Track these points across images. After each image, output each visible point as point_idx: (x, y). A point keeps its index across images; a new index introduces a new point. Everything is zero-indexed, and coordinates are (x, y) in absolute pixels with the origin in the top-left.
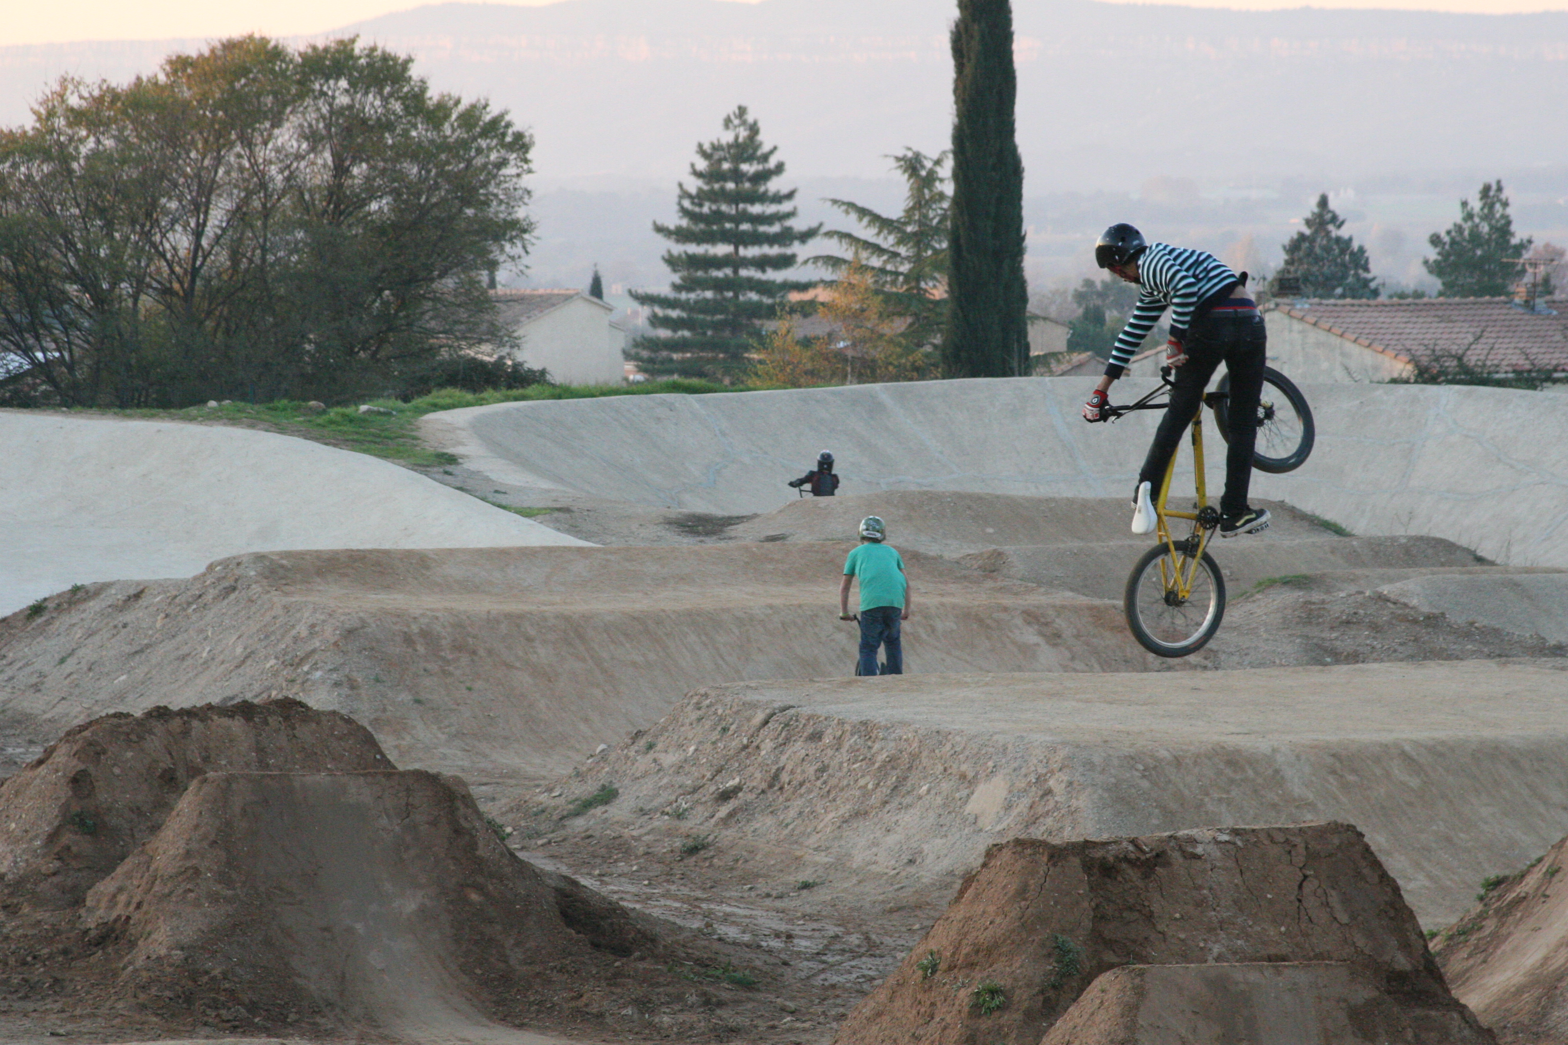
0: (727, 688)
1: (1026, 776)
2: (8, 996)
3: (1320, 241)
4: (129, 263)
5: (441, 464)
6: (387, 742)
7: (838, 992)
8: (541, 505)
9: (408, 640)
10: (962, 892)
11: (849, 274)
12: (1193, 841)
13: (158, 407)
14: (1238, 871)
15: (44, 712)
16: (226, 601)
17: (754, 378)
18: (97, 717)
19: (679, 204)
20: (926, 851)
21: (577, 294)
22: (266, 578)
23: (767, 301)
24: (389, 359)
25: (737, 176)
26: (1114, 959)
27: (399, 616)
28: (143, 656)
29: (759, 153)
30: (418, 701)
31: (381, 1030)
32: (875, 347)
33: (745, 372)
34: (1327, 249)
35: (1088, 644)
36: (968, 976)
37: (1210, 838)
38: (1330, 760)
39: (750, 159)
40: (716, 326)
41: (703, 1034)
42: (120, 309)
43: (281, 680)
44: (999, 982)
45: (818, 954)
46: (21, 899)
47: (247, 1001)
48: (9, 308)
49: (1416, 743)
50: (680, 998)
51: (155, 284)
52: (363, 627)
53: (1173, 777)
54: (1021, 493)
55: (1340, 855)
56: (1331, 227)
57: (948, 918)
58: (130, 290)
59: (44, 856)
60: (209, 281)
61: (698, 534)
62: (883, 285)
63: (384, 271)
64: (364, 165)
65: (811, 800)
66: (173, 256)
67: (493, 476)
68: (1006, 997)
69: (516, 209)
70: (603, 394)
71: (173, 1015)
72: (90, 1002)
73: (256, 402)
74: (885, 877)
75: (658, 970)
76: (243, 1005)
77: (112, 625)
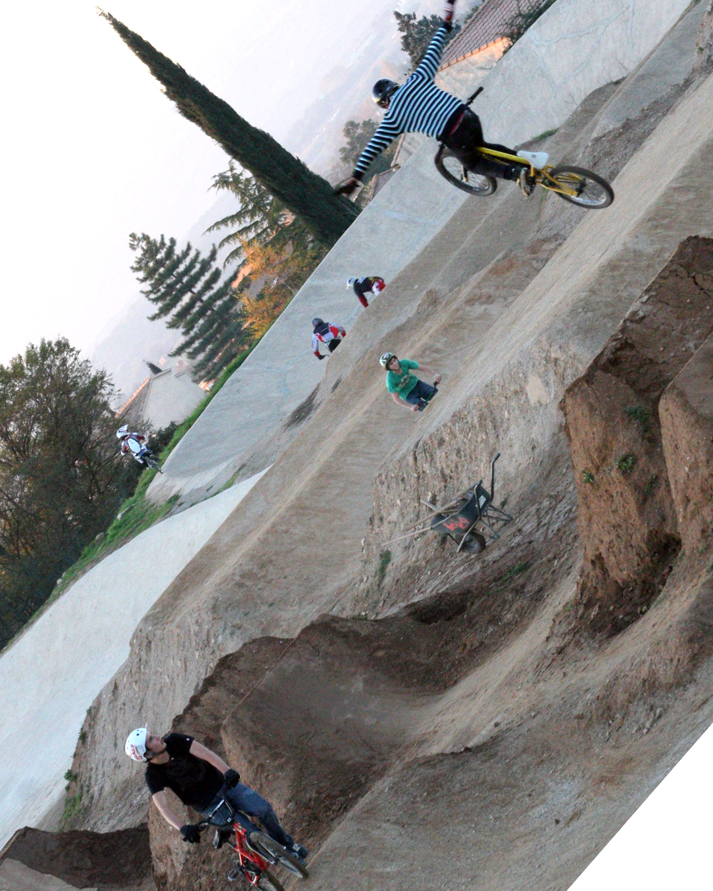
0: (385, 463)
1: (540, 364)
3: (414, 31)
5: (174, 504)
6: (277, 633)
7: (563, 530)
8: (231, 475)
9: (240, 585)
10: (568, 435)
11: (247, 252)
12: (635, 313)
14: (665, 305)
15: (131, 772)
16: (152, 651)
17: (257, 333)
19: (150, 299)
20: (535, 438)
21: (150, 380)
22: (157, 624)
23: (226, 298)
24: (106, 487)
25: (160, 263)
26: (656, 394)
27: (226, 580)
28: (145, 708)
29: (158, 245)
30: (271, 605)
31: (403, 746)
32: (289, 268)
33: (250, 335)
34: (420, 32)
35: (505, 287)
36: (608, 466)
37: (640, 305)
38: (650, 224)
39: (157, 251)
40: (219, 330)
41: (529, 605)
43: (208, 657)
44: (623, 452)
45: (538, 524)
47: (339, 793)
49: (676, 179)
50: (505, 602)
52: (217, 600)
53: (597, 300)
54: (411, 259)
55: (697, 254)
56: (412, 22)
57: (574, 452)
61: (304, 417)
62: (265, 241)
63: (66, 455)
64: (12, 423)
65: (467, 469)
67: (199, 486)
68: (631, 456)
69: (89, 373)
70: (205, 405)
71: (316, 830)
73: (74, 562)
74: (530, 465)
75: (483, 601)
76: (339, 796)
77: (118, 710)
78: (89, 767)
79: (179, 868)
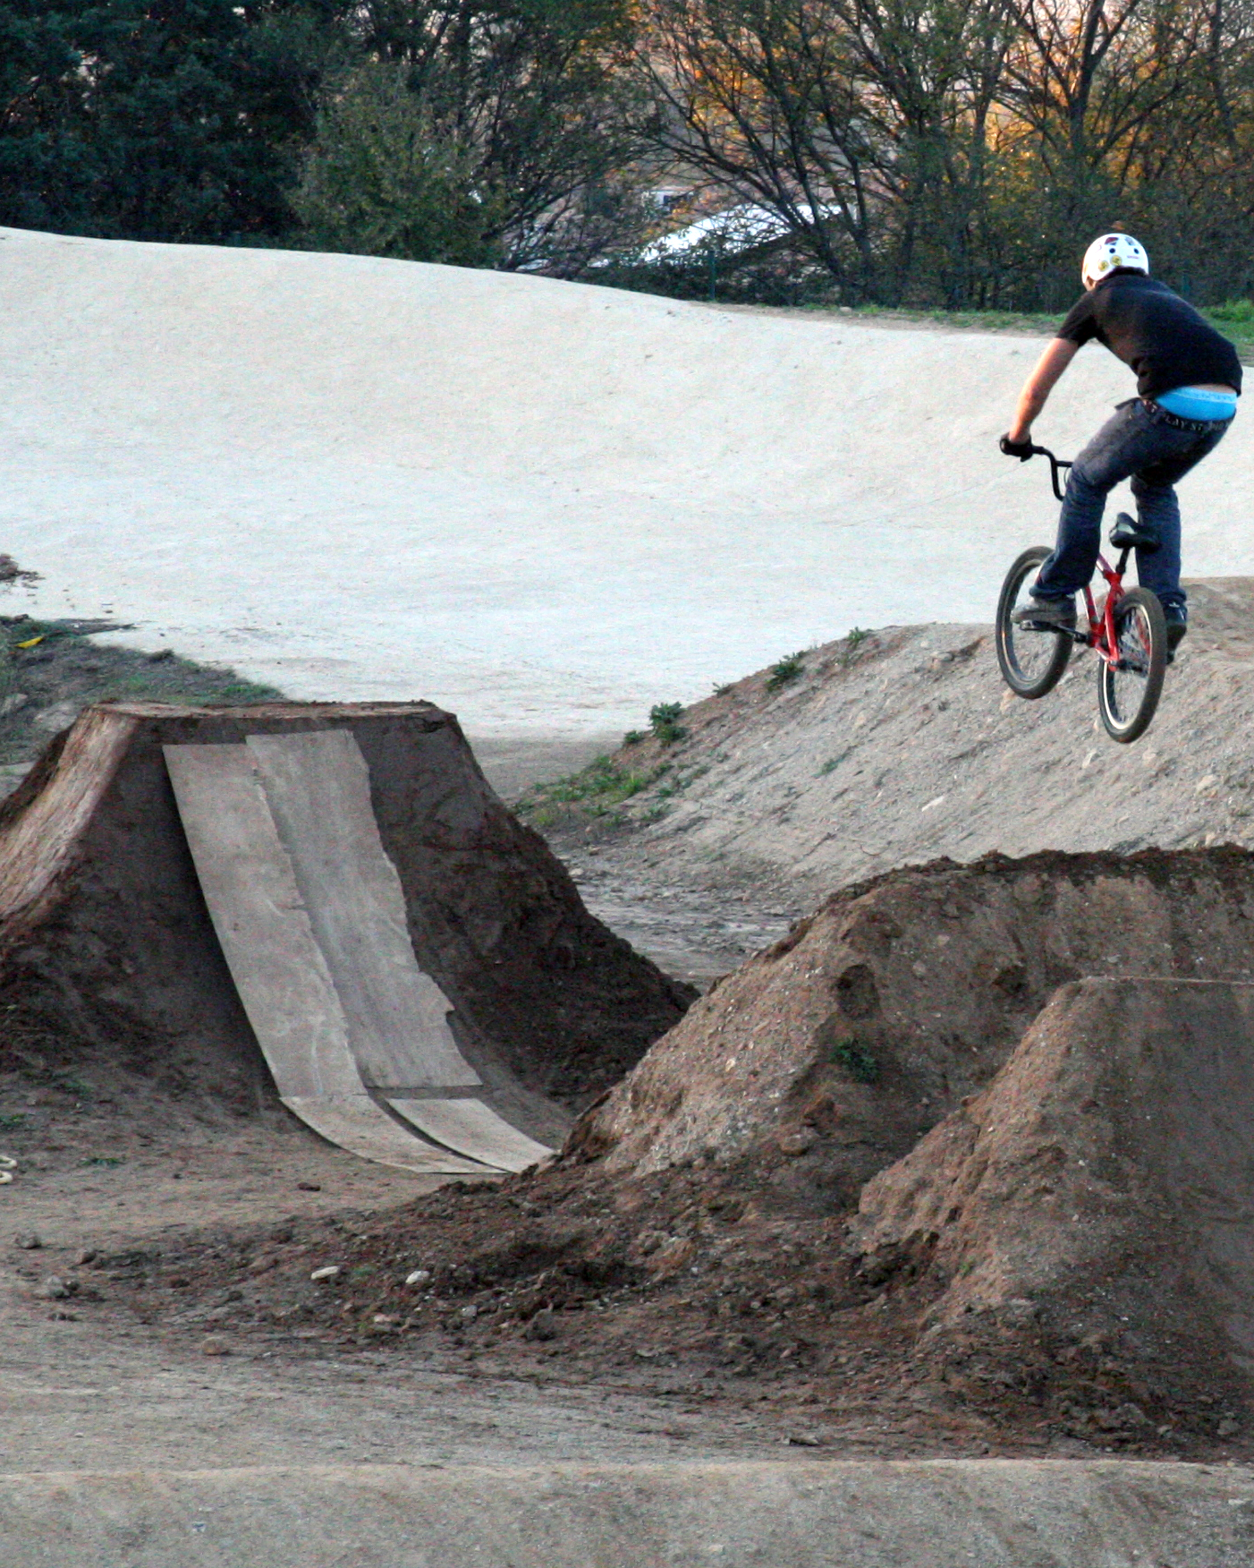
2: (718, 1371)
4: (971, 45)
13: (1015, 309)
15: (796, 861)
18: (889, 869)
28: (976, 763)
42: (952, 127)
43: (1222, 811)
46: (743, 1196)
47: (1145, 1394)
48: (753, 123)
51: (1016, 84)
58: (971, 94)
59: (787, 1118)
60: (1115, 80)
66: (1051, 33)
71: (1011, 1416)
72: (864, 1386)
76: (1138, 1401)
77: (919, 704)
78: (723, 748)
79: (654, 1163)
